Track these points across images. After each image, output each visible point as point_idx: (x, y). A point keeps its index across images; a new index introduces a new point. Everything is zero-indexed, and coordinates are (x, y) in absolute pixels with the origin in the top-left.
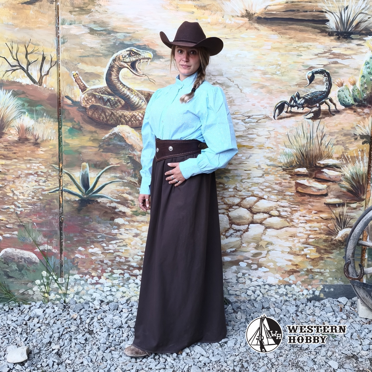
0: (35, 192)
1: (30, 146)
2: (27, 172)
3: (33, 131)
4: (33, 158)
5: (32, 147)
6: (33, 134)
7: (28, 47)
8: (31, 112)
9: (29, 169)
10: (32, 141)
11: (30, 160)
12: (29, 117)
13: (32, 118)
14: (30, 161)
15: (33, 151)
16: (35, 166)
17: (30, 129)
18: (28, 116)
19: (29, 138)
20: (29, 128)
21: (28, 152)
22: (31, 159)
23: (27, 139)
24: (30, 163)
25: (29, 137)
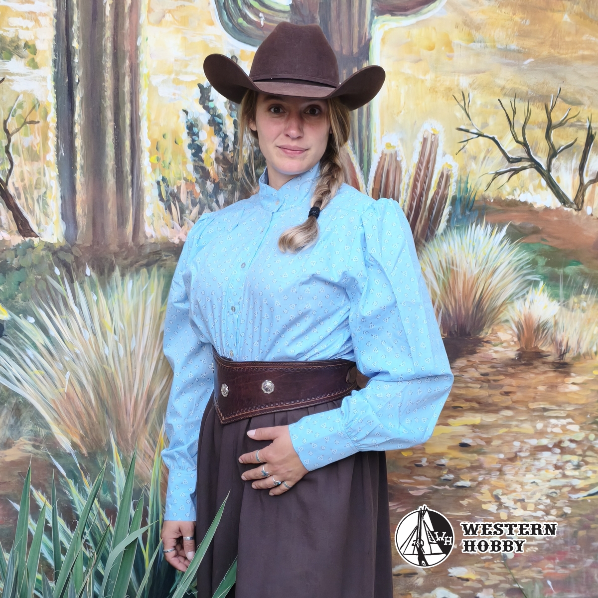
0: (554, 495)
1: (545, 372)
2: (534, 442)
3: (555, 331)
4: (552, 403)
5: (552, 374)
6: (553, 340)
7: (552, 108)
8: (552, 280)
9: (541, 434)
10: (550, 359)
11: (545, 410)
12: (546, 294)
13: (554, 296)
14: (546, 414)
15: (553, 387)
16: (556, 426)
17: (548, 326)
18: (543, 291)
19: (543, 351)
20: (546, 323)
21: (541, 388)
22: (548, 406)
23: (539, 355)
24: (543, 418)
25: (544, 349)
